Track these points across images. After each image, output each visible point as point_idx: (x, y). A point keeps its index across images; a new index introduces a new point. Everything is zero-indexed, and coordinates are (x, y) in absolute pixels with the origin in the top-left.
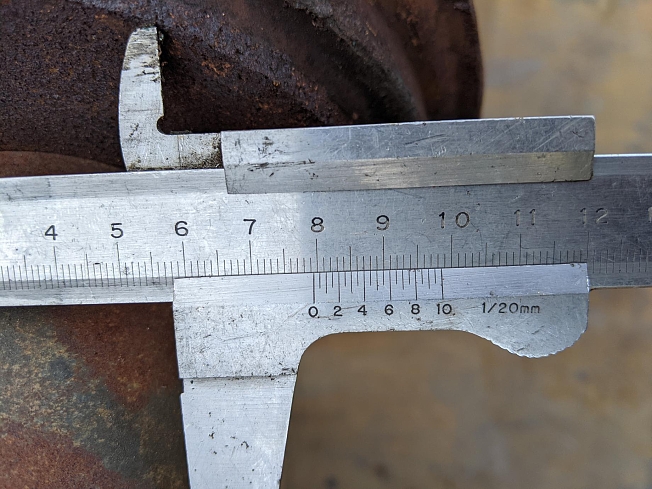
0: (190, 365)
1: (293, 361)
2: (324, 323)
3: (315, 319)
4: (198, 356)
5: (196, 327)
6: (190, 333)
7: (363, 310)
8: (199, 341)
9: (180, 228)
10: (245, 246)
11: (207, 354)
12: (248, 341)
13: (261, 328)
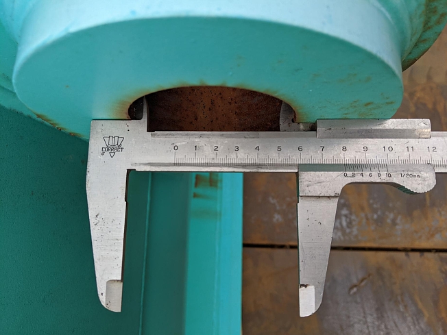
0: (304, 191)
1: (339, 191)
2: (349, 179)
3: (346, 178)
4: (307, 188)
5: (306, 178)
6: (304, 180)
7: (362, 175)
8: (307, 183)
9: (300, 149)
10: (321, 155)
11: (310, 187)
12: (323, 184)
13: (328, 180)
